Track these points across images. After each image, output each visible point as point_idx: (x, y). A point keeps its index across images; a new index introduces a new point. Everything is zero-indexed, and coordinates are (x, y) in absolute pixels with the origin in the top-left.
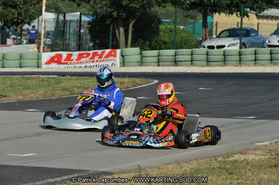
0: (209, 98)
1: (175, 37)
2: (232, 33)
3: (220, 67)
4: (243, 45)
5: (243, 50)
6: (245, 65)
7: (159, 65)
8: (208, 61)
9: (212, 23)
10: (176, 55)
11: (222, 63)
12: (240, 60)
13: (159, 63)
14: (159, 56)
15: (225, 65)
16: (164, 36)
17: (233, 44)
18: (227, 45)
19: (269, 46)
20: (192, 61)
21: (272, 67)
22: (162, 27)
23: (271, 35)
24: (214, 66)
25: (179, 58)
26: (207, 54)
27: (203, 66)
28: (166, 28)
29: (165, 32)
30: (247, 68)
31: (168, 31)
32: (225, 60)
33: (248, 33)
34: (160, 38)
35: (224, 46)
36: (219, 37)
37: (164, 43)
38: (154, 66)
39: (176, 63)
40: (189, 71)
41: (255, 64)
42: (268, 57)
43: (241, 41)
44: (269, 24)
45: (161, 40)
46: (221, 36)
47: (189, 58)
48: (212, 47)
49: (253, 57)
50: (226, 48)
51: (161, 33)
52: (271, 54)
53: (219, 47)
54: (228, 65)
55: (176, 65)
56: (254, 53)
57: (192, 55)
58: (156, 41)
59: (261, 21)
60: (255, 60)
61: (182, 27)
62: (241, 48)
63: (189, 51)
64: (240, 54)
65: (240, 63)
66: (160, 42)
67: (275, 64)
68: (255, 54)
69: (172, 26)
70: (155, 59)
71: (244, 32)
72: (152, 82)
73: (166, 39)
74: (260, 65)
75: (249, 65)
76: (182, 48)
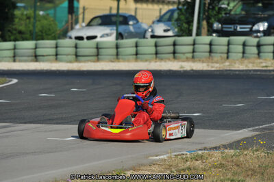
0: (85, 101)
1: (34, 26)
2: (106, 20)
3: (93, 64)
4: (120, 36)
5: (120, 41)
6: (124, 60)
7: (14, 61)
8: (77, 56)
9: (78, 8)
10: (36, 48)
11: (96, 58)
12: (117, 55)
13: (14, 58)
14: (15, 49)
15: (98, 60)
16: (19, 25)
17: (107, 35)
18: (99, 35)
19: (153, 37)
20: (57, 55)
21: (158, 63)
22: (17, 13)
23: (153, 23)
24: (85, 61)
25: (40, 51)
26: (76, 47)
27: (71, 62)
28: (22, 14)
29: (20, 19)
30: (126, 64)
31: (25, 18)
32: (98, 54)
33: (125, 20)
34: (14, 27)
35: (95, 37)
36: (89, 25)
37: (20, 32)
38: (9, 61)
39: (36, 57)
40: (54, 68)
41: (136, 59)
42: (153, 50)
43: (117, 30)
44: (149, 9)
45: (16, 30)
46: (92, 23)
47: (53, 51)
48: (81, 38)
49: (133, 50)
50: (98, 39)
51: (17, 20)
52: (156, 46)
53: (89, 38)
54: (102, 60)
55: (37, 60)
56: (134, 45)
57: (57, 47)
58: (9, 31)
59: (139, 6)
60: (137, 54)
61: (41, 13)
62: (117, 39)
63: (53, 42)
64: (117, 47)
65: (117, 58)
66: (14, 32)
67: (162, 59)
68: (137, 46)
69: (30, 12)
70: (10, 53)
71: (121, 19)
72: (10, 81)
73: (22, 28)
74: (142, 61)
75: (128, 61)
76: (43, 39)
